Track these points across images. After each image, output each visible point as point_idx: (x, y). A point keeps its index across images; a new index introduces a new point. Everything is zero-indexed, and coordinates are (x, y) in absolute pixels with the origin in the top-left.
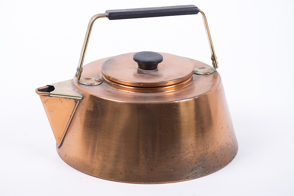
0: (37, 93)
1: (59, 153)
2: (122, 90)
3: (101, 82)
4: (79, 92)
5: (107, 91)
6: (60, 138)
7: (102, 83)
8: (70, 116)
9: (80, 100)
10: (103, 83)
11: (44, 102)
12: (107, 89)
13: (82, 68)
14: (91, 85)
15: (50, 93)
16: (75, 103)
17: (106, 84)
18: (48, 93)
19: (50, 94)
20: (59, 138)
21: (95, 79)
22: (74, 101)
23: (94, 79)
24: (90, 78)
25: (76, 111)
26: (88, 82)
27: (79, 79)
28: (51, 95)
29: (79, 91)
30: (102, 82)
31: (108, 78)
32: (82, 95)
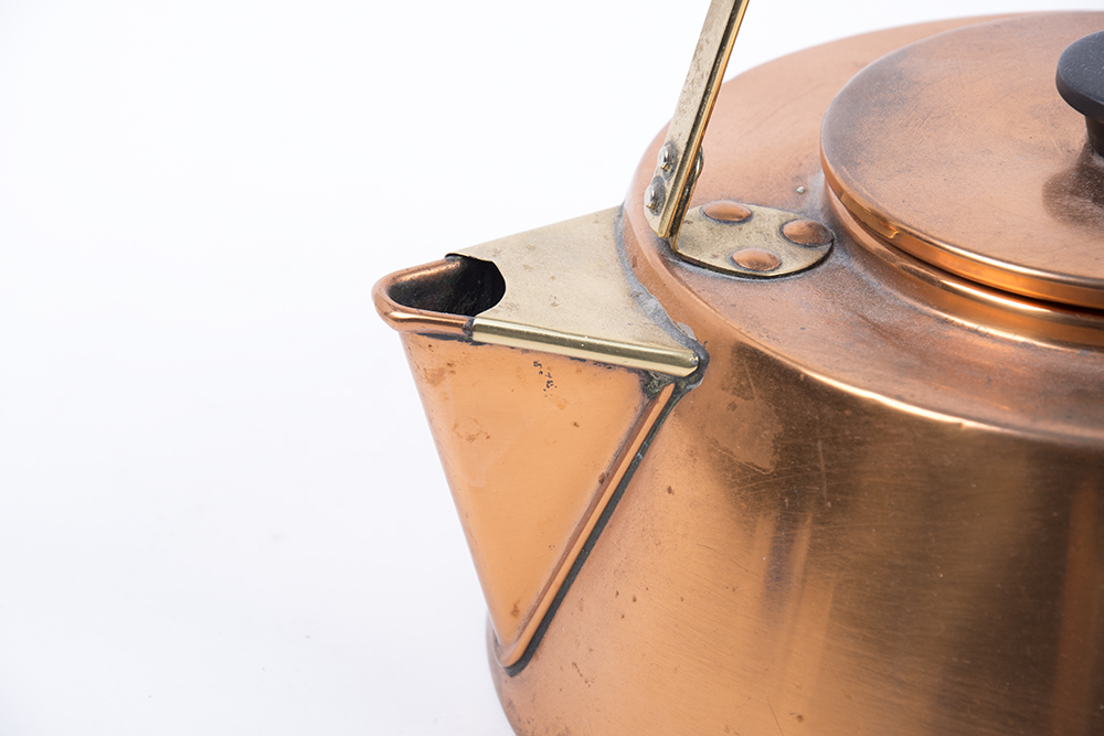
0: (385, 315)
1: (509, 707)
2: (982, 329)
3: (826, 248)
4: (670, 325)
5: (876, 327)
6: (524, 611)
7: (832, 260)
8: (604, 480)
9: (676, 379)
10: (839, 258)
11: (430, 379)
12: (870, 313)
13: (699, 154)
14: (756, 273)
15: (477, 321)
16: (638, 399)
17: (857, 267)
18: (463, 319)
19: (471, 329)
20: (515, 612)
21: (776, 222)
22: (635, 380)
23: (769, 217)
24: (744, 208)
25: (643, 449)
26: (731, 244)
27: (674, 228)
28: (477, 337)
29: (674, 315)
30: (831, 250)
31: (876, 223)
32: (694, 345)
